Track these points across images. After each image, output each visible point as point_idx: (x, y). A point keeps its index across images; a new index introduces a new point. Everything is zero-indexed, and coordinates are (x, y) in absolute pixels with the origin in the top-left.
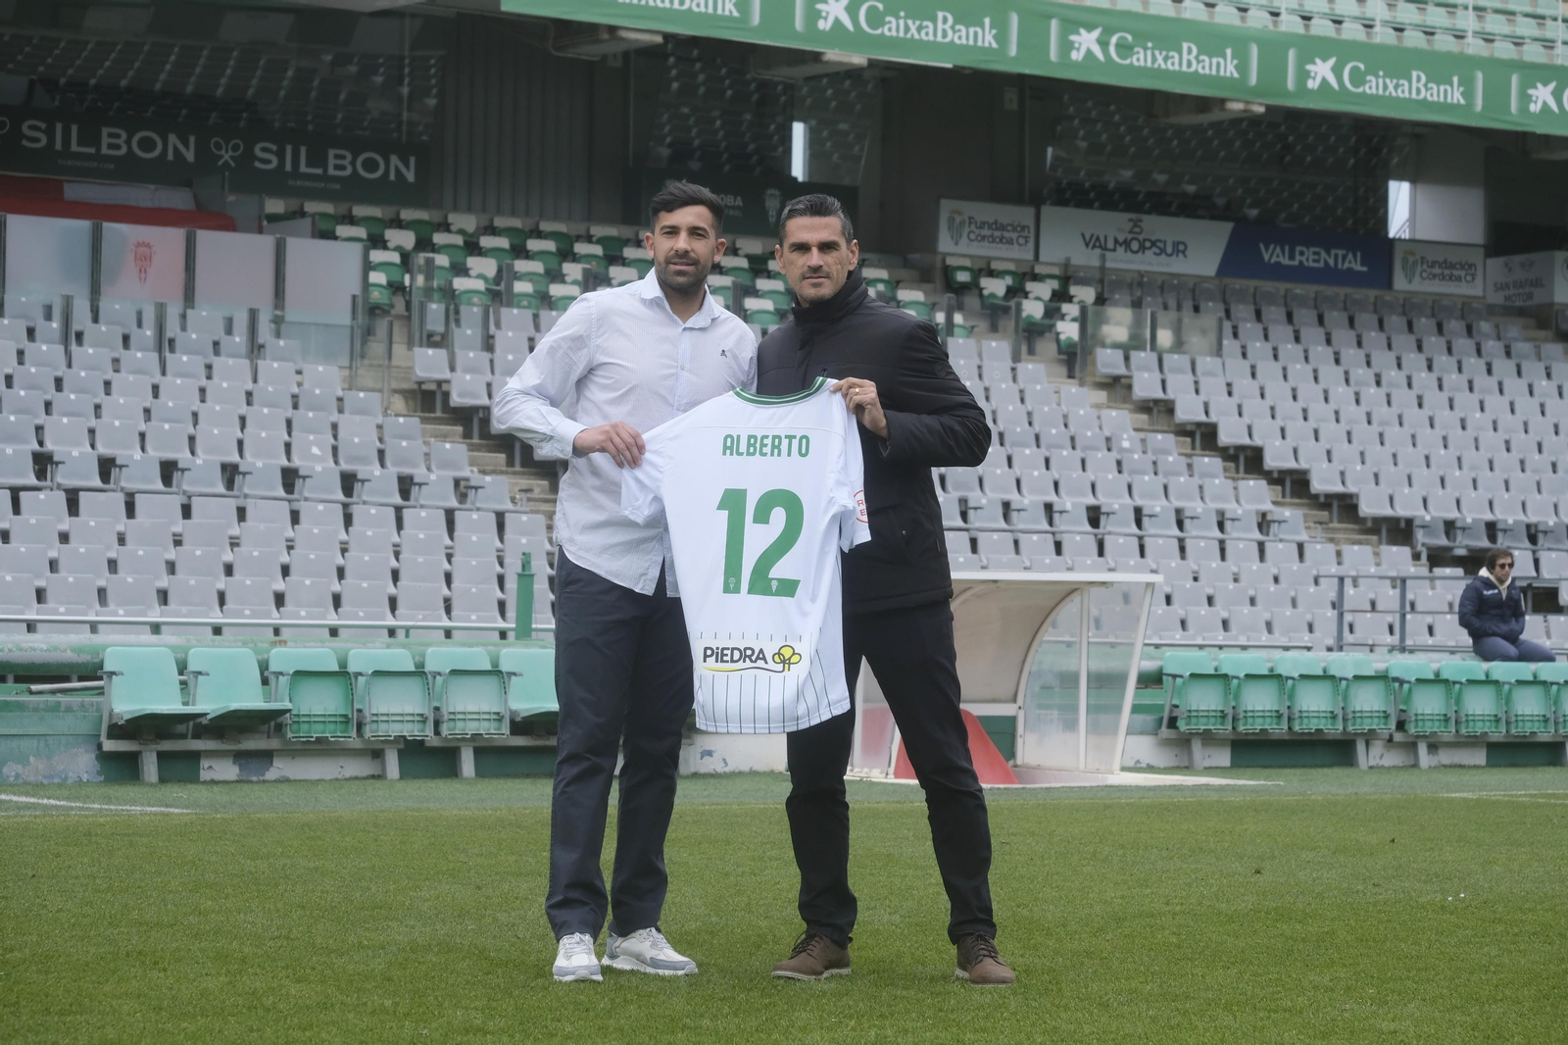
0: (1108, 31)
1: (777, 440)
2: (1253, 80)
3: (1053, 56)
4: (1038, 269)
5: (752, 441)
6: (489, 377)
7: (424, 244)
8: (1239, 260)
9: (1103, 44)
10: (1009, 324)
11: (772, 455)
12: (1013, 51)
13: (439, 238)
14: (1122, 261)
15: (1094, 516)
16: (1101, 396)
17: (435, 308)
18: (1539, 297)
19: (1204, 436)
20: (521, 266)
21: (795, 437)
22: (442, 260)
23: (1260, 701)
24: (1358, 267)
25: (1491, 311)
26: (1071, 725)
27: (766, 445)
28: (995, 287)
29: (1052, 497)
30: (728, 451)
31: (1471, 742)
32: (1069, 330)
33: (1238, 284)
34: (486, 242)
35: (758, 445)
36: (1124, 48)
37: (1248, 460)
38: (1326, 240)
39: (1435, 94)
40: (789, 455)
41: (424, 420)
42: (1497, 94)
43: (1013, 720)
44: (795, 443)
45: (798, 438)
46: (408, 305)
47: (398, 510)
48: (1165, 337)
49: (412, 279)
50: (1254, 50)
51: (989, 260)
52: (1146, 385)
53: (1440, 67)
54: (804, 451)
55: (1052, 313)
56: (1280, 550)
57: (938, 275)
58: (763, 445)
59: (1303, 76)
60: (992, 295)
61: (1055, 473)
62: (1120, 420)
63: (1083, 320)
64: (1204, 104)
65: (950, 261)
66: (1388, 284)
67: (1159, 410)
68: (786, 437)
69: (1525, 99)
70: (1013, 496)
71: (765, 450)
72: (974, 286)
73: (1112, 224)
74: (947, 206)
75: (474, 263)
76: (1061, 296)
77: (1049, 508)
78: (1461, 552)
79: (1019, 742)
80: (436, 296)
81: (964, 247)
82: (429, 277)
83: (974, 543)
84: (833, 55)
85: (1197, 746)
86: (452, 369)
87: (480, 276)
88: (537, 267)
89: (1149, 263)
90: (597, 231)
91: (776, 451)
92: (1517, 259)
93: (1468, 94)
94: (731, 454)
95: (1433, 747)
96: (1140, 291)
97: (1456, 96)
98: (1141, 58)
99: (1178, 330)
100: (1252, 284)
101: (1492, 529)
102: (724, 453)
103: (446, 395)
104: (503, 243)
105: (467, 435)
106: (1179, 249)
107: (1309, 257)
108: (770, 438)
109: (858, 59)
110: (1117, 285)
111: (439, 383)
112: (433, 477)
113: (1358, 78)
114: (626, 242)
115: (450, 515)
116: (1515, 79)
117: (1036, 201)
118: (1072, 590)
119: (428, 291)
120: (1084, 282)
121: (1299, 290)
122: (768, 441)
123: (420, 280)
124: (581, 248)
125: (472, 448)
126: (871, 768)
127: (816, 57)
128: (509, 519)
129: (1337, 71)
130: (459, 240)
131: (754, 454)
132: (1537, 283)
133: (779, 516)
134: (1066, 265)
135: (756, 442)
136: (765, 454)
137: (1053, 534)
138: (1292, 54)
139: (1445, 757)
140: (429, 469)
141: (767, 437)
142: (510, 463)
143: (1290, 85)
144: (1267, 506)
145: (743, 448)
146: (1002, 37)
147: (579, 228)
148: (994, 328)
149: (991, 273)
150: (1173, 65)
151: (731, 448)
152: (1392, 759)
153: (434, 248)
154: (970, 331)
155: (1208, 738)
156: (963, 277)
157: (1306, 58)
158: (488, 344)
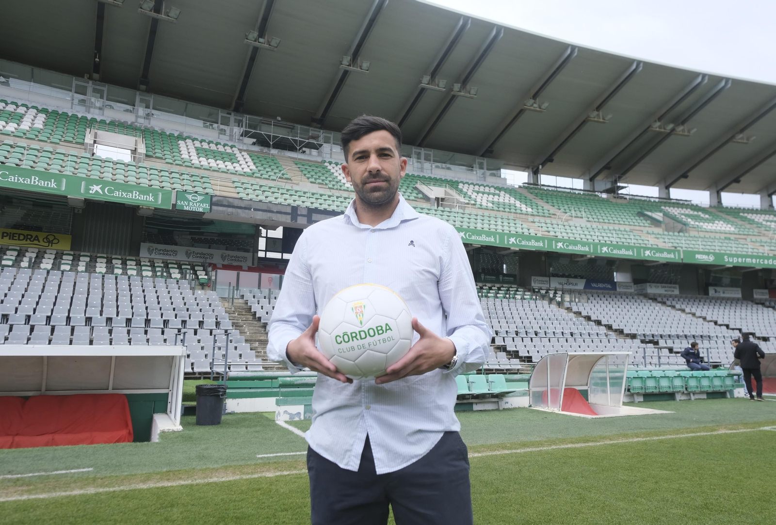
0: (564, 243)
2: (592, 251)
3: (554, 247)
4: (551, 289)
8: (587, 286)
9: (563, 245)
10: (546, 298)
12: (546, 247)
14: (566, 287)
15: (572, 334)
16: (566, 311)
18: (644, 292)
19: (588, 318)
23: (651, 384)
24: (610, 287)
25: (636, 295)
26: (604, 391)
28: (543, 292)
31: (701, 393)
32: (559, 299)
33: (587, 290)
36: (567, 246)
37: (598, 323)
38: (603, 282)
39: (627, 253)
42: (639, 253)
43: (587, 390)
48: (577, 300)
50: (592, 246)
51: (541, 287)
52: (575, 309)
53: (628, 248)
55: (555, 296)
56: (613, 341)
57: (532, 290)
59: (601, 250)
62: (571, 315)
63: (562, 297)
64: (582, 256)
65: (534, 287)
66: (616, 290)
67: (578, 314)
69: (644, 254)
72: (539, 292)
73: (564, 280)
74: (533, 278)
76: (555, 293)
77: (562, 333)
78: (647, 340)
79: (589, 396)
81: (536, 285)
84: (512, 248)
85: (635, 396)
89: (571, 287)
92: (639, 285)
93: (633, 253)
95: (694, 394)
96: (570, 292)
97: (631, 253)
98: (570, 248)
99: (579, 299)
100: (590, 290)
101: (653, 336)
106: (576, 284)
107: (600, 285)
109: (517, 249)
110: (565, 291)
113: (612, 250)
116: (642, 250)
117: (549, 277)
118: (602, 356)
120: (559, 291)
121: (599, 291)
126: (554, 408)
127: (509, 249)
129: (608, 249)
132: (644, 289)
134: (555, 288)
138: (599, 246)
139: (697, 397)
143: (599, 252)
144: (606, 332)
146: (544, 244)
148: (543, 299)
149: (542, 289)
150: (576, 249)
152: (684, 398)
154: (540, 300)
155: (638, 394)
156: (536, 290)
157: (601, 247)
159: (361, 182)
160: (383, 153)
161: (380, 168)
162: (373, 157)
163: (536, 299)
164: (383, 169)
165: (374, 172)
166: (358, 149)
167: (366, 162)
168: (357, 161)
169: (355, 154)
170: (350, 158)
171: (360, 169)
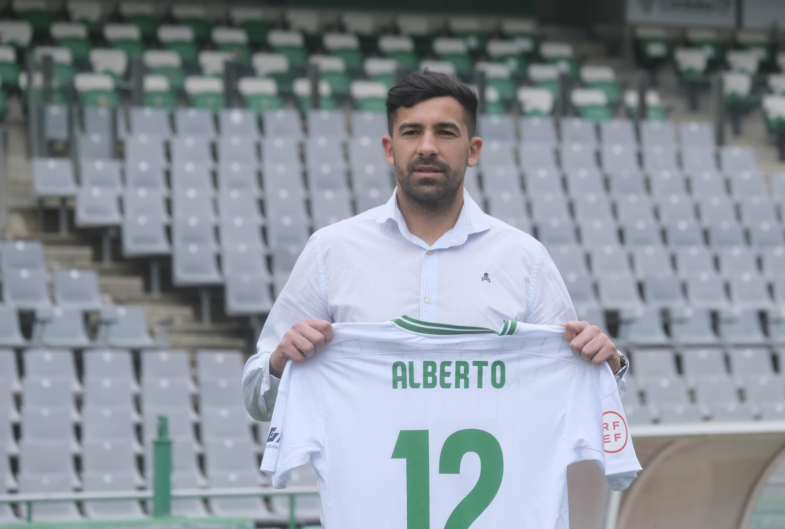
1: (462, 368)
4: (743, 37)
5: (430, 369)
6: (119, 190)
7: (42, 37)
10: (710, 102)
11: (457, 386)
13: (59, 30)
17: (56, 112)
20: (154, 58)
21: (486, 363)
22: (62, 55)
27: (448, 374)
28: (693, 60)
29: (765, 304)
30: (400, 383)
34: (113, 32)
35: (438, 374)
40: (480, 385)
41: (47, 243)
44: (487, 370)
45: (490, 365)
46: (25, 110)
47: (19, 353)
49: (30, 80)
51: (684, 29)
54: (498, 381)
55: (760, 87)
57: (628, 48)
58: (444, 374)
60: (690, 71)
61: (769, 275)
65: (643, 33)
68: (475, 363)
70: (721, 305)
71: (447, 380)
72: (668, 60)
75: (100, 57)
76: (769, 67)
77: (763, 317)
80: (57, 97)
81: (657, 15)
82: (48, 77)
83: (679, 362)
86: (78, 180)
87: (108, 73)
88: (171, 59)
90: (240, 14)
91: (462, 381)
94: (404, 386)
102: (395, 386)
103: (71, 213)
104: (132, 32)
105: (97, 257)
108: (453, 365)
111: (64, 200)
112: (58, 311)
114: (271, 26)
115: (78, 356)
119: (47, 94)
122: (451, 369)
123: (38, 80)
124: (221, 35)
125: (103, 273)
128: (147, 358)
130: (80, 31)
131: (433, 385)
133: (471, 463)
134: (774, 30)
135: (434, 370)
136: (448, 386)
137: (769, 347)
140: (53, 300)
141: (449, 364)
142: (147, 288)
145: (419, 378)
147: (217, 12)
148: (694, 107)
149: (689, 44)
151: (403, 379)
153: (51, 41)
154: (667, 113)
156: (656, 50)
158: (118, 151)
159: (408, 168)
160: (442, 130)
161: (436, 151)
162: (428, 134)
163: (641, 112)
164: (440, 153)
165: (426, 155)
166: (408, 121)
167: (418, 140)
168: (406, 136)
169: (402, 127)
170: (396, 131)
171: (408, 148)
